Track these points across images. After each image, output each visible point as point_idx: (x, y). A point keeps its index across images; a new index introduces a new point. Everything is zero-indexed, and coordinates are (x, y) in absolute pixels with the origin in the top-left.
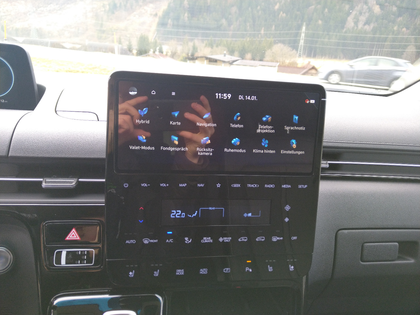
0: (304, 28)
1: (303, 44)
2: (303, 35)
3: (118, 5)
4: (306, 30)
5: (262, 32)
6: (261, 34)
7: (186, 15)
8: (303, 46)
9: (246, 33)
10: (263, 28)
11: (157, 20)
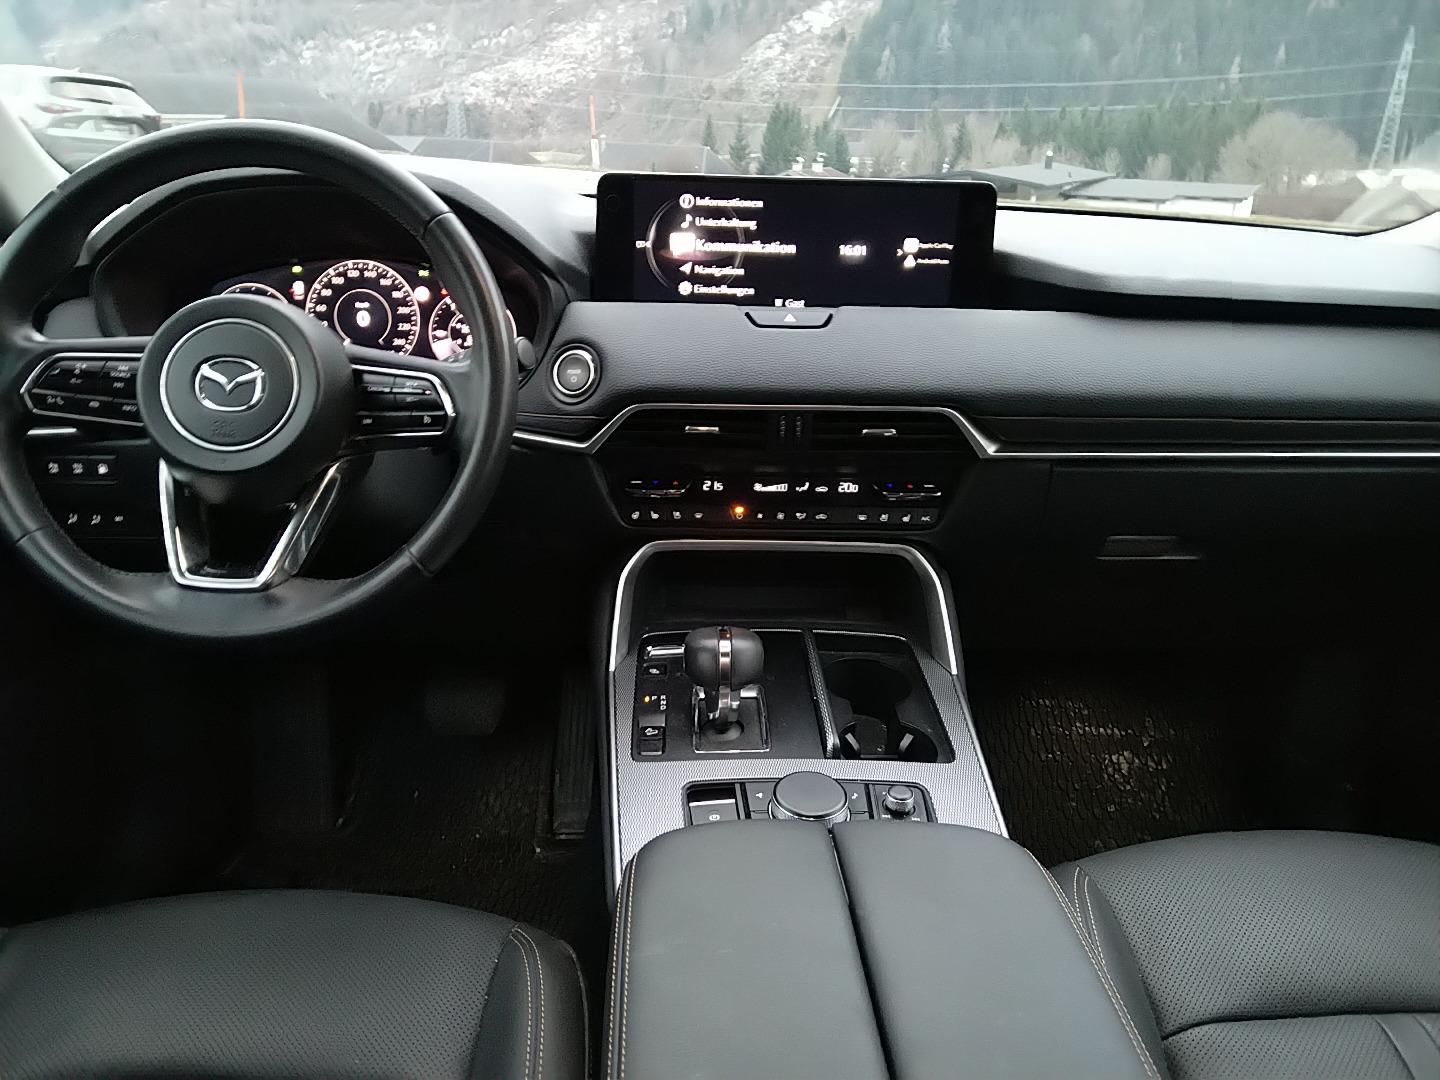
0: (1408, 48)
1: (1398, 112)
2: (1402, 76)
3: (717, 14)
4: (1415, 56)
5: (1234, 74)
6: (1226, 81)
7: (945, 29)
8: (1398, 121)
9: (1167, 80)
10: (1237, 60)
11: (842, 52)
